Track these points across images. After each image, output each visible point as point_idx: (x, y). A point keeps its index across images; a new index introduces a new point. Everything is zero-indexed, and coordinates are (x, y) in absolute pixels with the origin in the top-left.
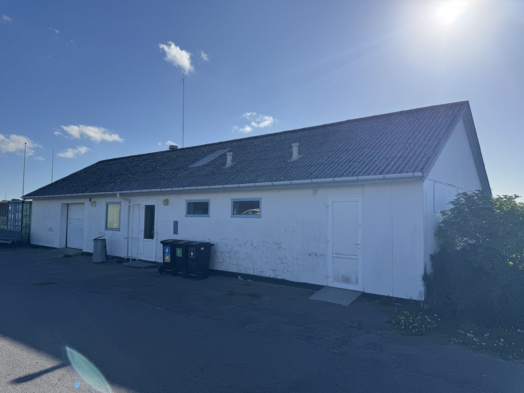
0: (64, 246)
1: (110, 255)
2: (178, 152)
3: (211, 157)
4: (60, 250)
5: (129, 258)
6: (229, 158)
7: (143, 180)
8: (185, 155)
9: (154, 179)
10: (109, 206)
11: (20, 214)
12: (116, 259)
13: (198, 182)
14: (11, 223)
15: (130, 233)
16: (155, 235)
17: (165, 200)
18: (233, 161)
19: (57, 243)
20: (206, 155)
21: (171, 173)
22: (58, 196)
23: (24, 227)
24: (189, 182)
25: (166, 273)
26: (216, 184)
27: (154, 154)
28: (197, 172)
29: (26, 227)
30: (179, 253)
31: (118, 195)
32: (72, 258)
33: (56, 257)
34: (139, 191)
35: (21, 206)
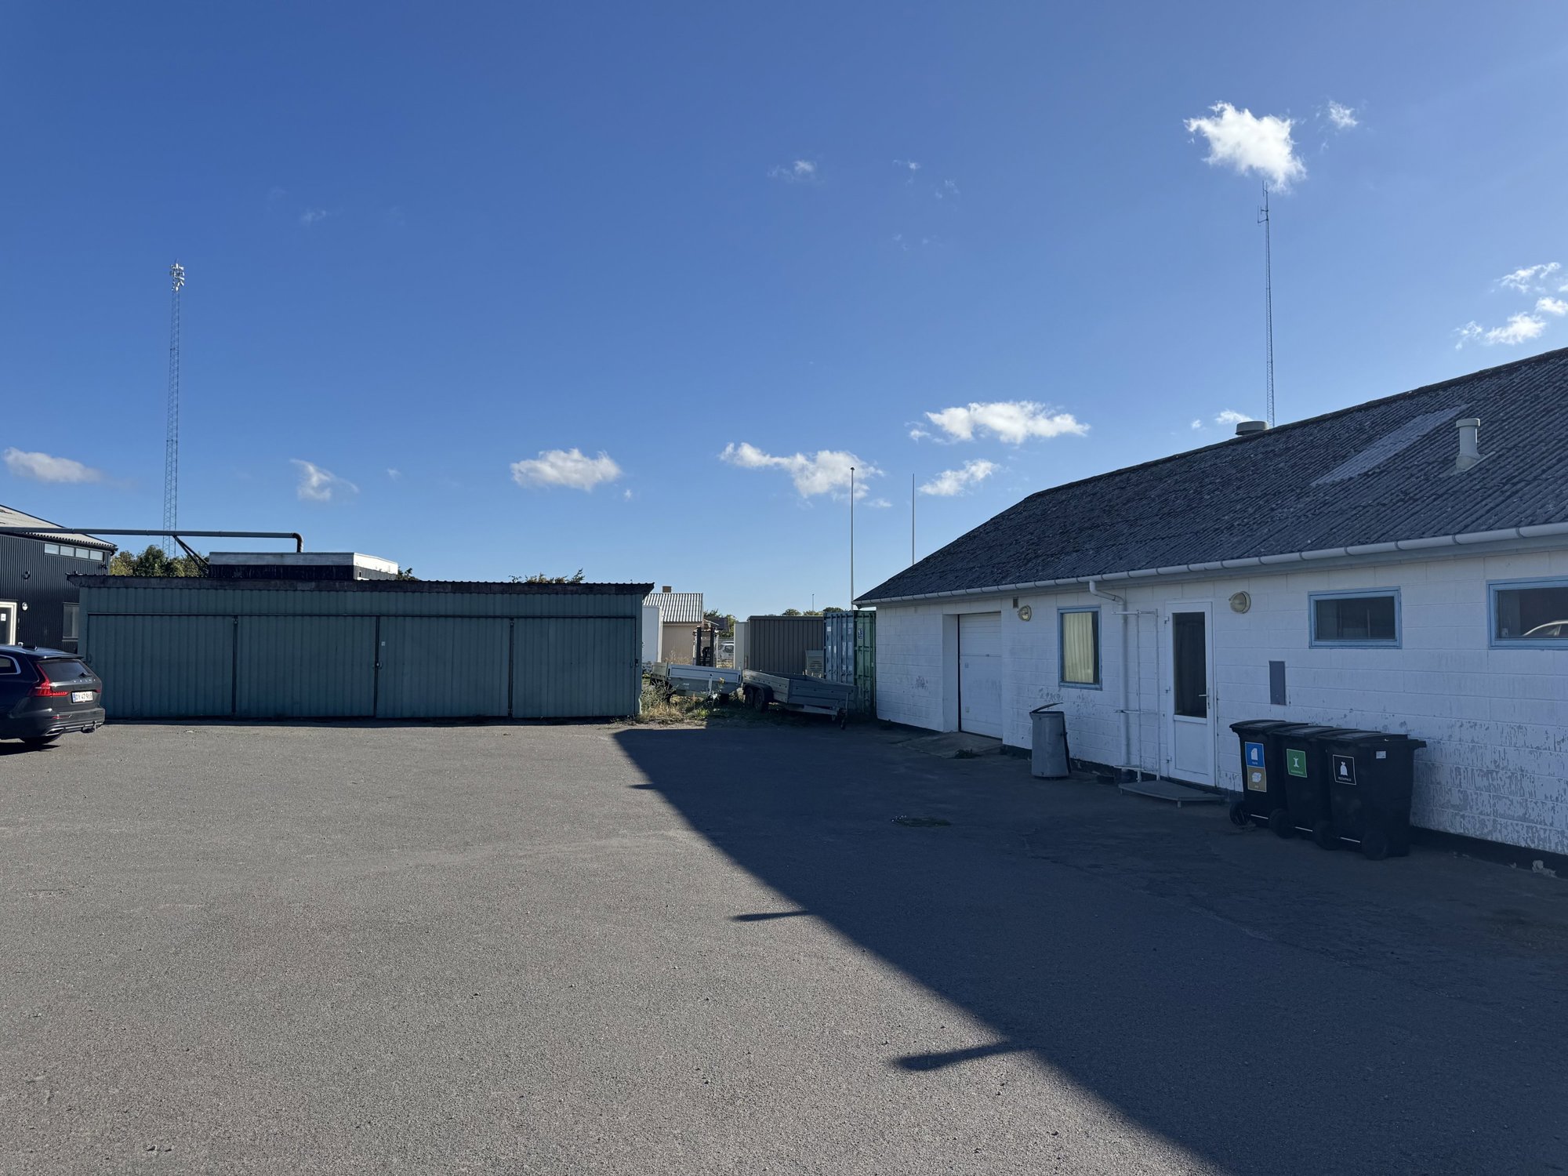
0: (955, 728)
1: (1077, 757)
2: (1269, 440)
3: (1390, 441)
4: (943, 736)
5: (1133, 771)
6: (1468, 438)
7: (1163, 539)
8: (1293, 446)
9: (1198, 532)
10: (1067, 617)
11: (851, 644)
12: (1094, 772)
13: (1350, 531)
14: (832, 667)
15: (1132, 697)
16: (1211, 704)
17: (1236, 597)
18: (1483, 448)
19: (936, 720)
20: (1370, 440)
21: (1250, 509)
22: (935, 594)
23: (860, 676)
24: (1318, 535)
25: (1254, 825)
26: (1420, 532)
27: (1188, 458)
28: (1342, 497)
29: (865, 676)
30: (1296, 765)
31: (1092, 585)
32: (977, 759)
33: (939, 755)
34: (1153, 571)
35: (851, 625)
